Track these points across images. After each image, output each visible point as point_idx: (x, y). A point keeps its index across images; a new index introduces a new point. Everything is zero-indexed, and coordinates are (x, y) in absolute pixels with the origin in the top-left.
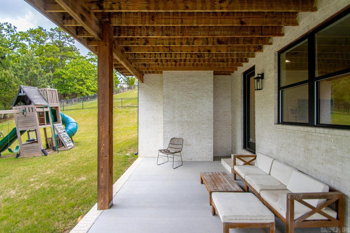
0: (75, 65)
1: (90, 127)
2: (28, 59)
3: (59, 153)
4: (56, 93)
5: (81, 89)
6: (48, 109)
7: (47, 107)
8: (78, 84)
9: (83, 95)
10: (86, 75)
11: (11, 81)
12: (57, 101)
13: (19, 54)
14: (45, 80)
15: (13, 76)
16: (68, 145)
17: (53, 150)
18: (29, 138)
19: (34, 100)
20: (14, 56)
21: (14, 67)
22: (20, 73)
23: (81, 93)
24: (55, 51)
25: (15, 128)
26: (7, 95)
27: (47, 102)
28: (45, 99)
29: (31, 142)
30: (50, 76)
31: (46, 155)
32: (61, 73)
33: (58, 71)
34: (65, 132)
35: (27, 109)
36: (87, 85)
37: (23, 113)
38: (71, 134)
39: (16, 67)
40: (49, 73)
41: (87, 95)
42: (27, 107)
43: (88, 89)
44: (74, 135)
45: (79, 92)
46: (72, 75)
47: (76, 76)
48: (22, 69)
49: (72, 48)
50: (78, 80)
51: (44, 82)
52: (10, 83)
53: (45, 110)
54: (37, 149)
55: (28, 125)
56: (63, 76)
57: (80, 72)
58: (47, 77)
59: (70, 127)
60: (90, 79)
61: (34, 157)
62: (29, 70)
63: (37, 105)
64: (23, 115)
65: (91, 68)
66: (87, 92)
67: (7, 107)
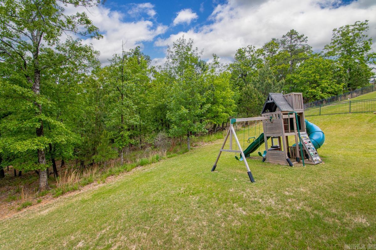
0: (307, 67)
1: (334, 138)
2: (264, 71)
3: (305, 166)
4: (301, 97)
5: (314, 92)
6: (293, 116)
7: (291, 114)
8: (311, 87)
9: (316, 99)
10: (320, 75)
11: (252, 92)
12: (301, 106)
13: (256, 69)
14: (278, 88)
15: (253, 88)
16: (314, 159)
17: (297, 161)
18: (273, 145)
19: (281, 107)
20: (252, 72)
21: (253, 81)
22: (258, 85)
23: (314, 96)
24: (286, 57)
25: (263, 134)
26: (249, 105)
27: (292, 107)
28: (290, 105)
29: (275, 148)
30: (282, 83)
31: (291, 165)
32: (292, 78)
33: (289, 76)
34: (310, 142)
35: (274, 115)
36: (322, 86)
37: (270, 120)
38: (318, 145)
39: (255, 80)
40: (281, 81)
41: (322, 98)
42: (274, 113)
43: (323, 91)
44: (320, 147)
45: (312, 96)
46: (304, 78)
47: (309, 79)
48: (259, 81)
49: (304, 47)
50: (311, 83)
51: (277, 89)
52: (251, 94)
53: (291, 116)
54: (281, 157)
55: (275, 132)
56: (295, 81)
57: (313, 73)
58: (280, 84)
59: (315, 137)
60: (327, 78)
61: (279, 164)
62: (265, 81)
63: (283, 111)
64: (270, 122)
65: (328, 65)
66: (322, 95)
67: (249, 115)
